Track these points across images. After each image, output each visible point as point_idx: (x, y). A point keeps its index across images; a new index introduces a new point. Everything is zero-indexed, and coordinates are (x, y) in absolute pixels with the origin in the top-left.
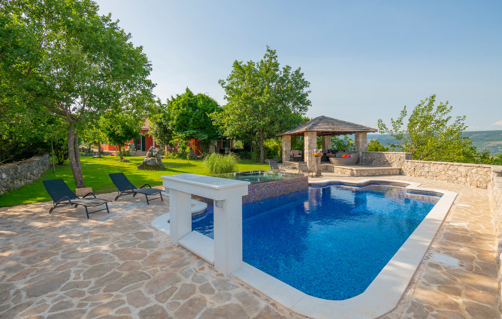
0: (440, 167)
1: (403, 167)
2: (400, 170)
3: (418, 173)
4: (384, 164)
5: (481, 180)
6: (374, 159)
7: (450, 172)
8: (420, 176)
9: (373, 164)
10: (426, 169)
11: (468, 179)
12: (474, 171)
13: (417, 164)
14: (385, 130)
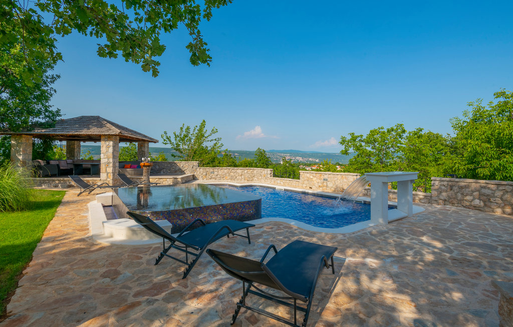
0: (226, 171)
1: (195, 174)
2: (193, 176)
3: (209, 177)
4: (176, 172)
5: (249, 176)
6: (164, 169)
7: (232, 174)
8: (211, 179)
9: (162, 172)
10: (216, 173)
11: (243, 177)
12: (246, 171)
13: (208, 170)
14: (168, 142)
